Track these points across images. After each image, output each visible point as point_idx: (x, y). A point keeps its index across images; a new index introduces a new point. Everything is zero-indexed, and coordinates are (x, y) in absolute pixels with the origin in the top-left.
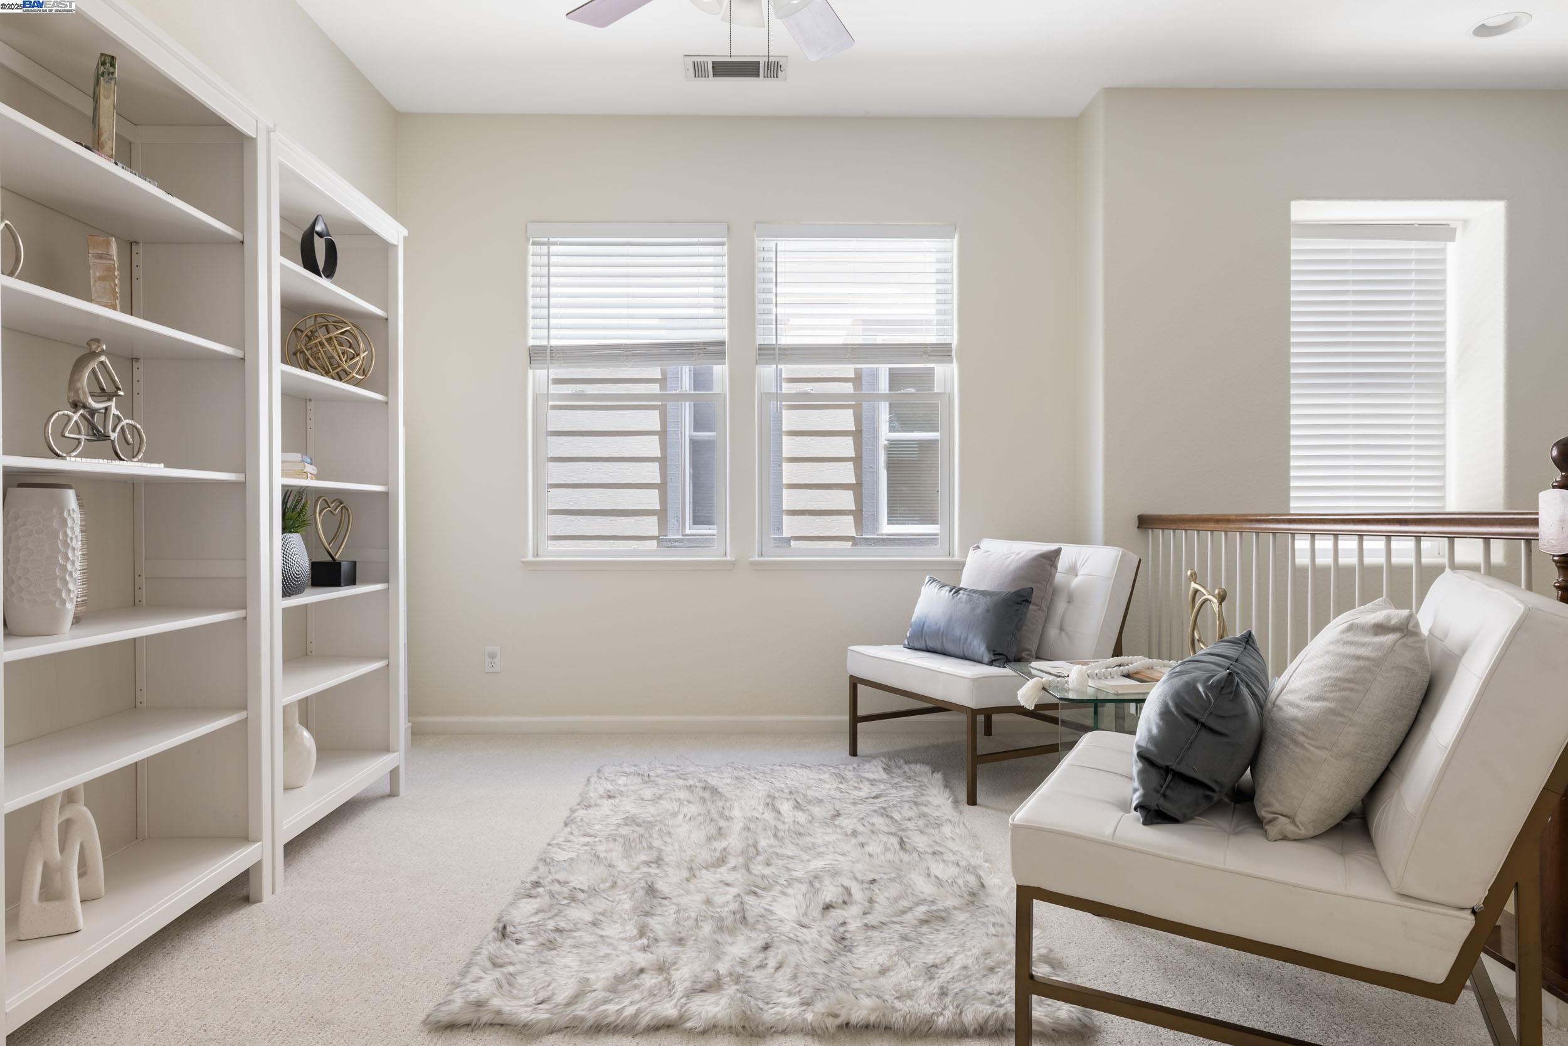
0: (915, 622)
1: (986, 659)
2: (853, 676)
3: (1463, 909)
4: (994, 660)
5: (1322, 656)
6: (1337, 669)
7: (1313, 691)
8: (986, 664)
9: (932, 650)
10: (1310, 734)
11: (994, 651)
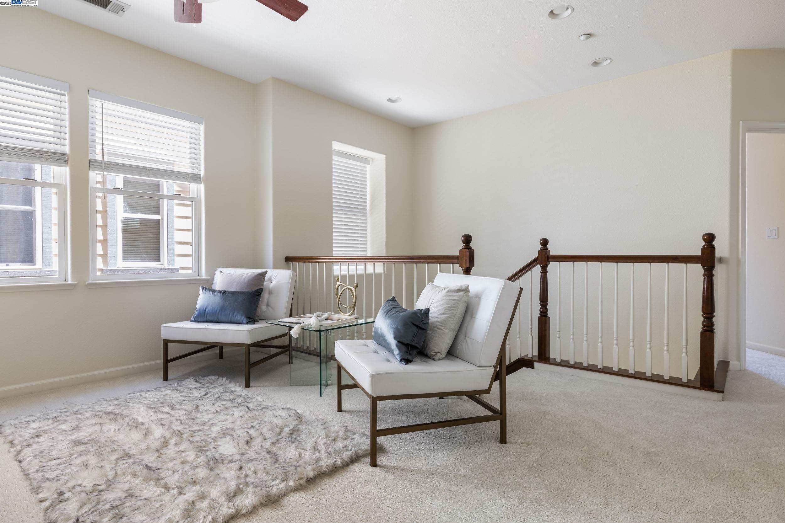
0: (200, 309)
1: (245, 322)
2: (166, 340)
3: (491, 367)
4: (249, 322)
5: (441, 301)
6: (448, 304)
7: (441, 312)
8: (245, 324)
9: (210, 321)
10: (443, 325)
11: (249, 317)
